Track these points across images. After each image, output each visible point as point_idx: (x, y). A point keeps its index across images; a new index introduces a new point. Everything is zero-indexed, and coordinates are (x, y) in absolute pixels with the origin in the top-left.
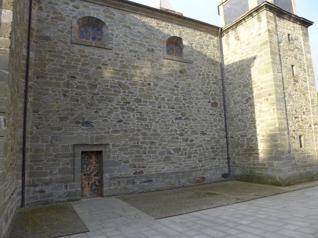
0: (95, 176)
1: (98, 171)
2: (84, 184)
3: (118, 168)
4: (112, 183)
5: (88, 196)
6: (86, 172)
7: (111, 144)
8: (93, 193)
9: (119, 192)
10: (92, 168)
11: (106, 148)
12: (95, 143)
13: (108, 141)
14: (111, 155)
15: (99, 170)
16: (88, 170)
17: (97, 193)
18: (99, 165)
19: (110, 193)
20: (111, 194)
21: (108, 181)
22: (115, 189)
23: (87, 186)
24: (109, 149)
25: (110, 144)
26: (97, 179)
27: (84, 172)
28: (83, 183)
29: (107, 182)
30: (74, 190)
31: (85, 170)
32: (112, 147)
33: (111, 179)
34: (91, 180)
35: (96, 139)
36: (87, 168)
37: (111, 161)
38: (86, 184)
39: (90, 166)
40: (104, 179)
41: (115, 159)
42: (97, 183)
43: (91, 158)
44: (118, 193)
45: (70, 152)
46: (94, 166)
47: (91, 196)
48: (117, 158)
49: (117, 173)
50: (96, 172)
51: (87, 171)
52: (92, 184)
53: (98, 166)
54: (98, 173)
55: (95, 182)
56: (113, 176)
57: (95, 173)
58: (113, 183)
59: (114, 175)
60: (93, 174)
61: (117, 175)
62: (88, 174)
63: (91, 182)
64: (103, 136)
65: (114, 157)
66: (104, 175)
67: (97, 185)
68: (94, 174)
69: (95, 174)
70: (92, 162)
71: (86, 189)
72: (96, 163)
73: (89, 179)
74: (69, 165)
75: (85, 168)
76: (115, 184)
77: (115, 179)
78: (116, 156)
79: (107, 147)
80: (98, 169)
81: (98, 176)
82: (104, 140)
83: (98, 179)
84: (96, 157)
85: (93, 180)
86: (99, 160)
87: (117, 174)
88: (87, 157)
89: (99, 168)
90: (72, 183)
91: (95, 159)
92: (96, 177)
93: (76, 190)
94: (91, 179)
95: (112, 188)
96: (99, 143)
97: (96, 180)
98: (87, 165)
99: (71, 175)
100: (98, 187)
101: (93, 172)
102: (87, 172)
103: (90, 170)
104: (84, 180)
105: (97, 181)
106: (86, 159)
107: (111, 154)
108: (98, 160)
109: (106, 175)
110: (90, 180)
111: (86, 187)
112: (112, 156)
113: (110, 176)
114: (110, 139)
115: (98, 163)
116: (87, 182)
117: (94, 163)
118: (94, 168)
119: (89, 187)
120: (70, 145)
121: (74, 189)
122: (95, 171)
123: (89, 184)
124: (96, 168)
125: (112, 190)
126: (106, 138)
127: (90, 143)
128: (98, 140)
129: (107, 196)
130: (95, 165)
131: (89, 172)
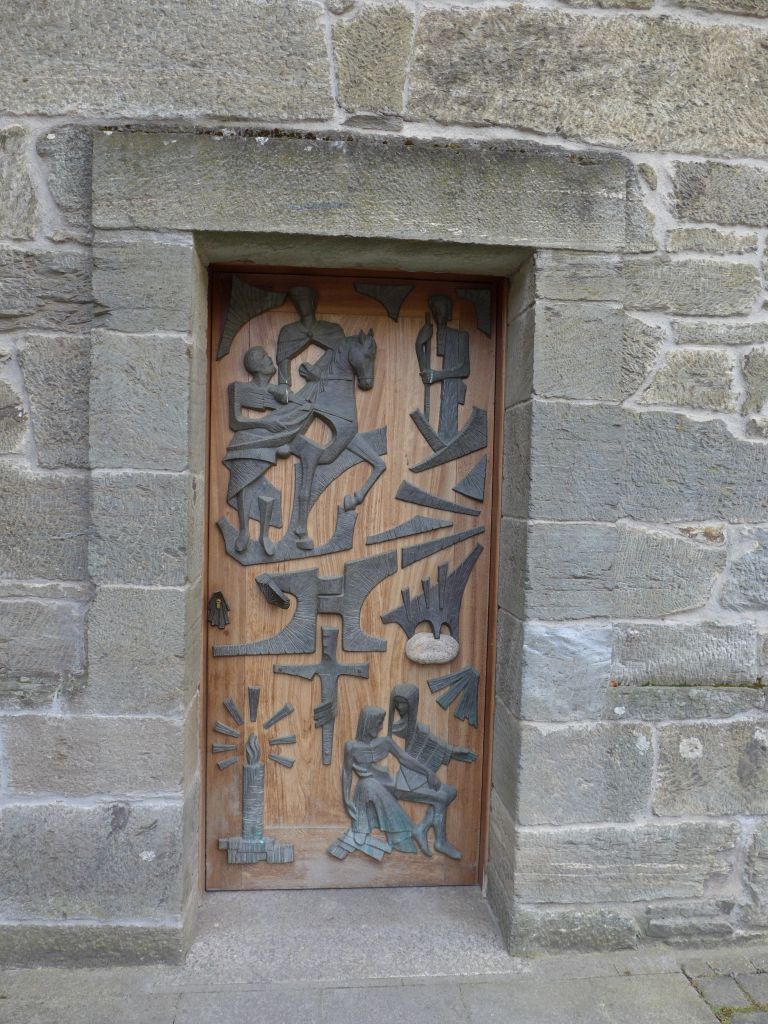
0: (409, 618)
1: (450, 558)
2: (265, 712)
3: (748, 549)
4: (644, 764)
5: (318, 870)
6: (293, 567)
7: (662, 165)
8: (377, 845)
9: (734, 891)
10: (382, 513)
11: (586, 208)
12: (409, 131)
13: (620, 108)
14: (653, 337)
15: (468, 547)
16: (319, 527)
17: (431, 842)
18: (466, 482)
19: (616, 898)
20: (628, 914)
21: (591, 725)
22: (691, 843)
23: (308, 745)
24: (631, 232)
25: (652, 161)
26: (438, 665)
27: (268, 559)
28: (254, 697)
29: (578, 738)
30: (87, 806)
31: (275, 537)
32: (679, 211)
33: (633, 705)
34: (363, 674)
35: (427, 63)
36: (303, 504)
37: (648, 425)
38: (286, 712)
39: (345, 484)
40: (533, 689)
41: (717, 400)
42: (431, 718)
43: (360, 377)
44: (726, 907)
45: (40, 246)
46: (408, 495)
47: (358, 871)
48: (738, 388)
49: (733, 619)
50: (426, 569)
51: (306, 550)
52: (368, 728)
53: (450, 497)
54: (451, 585)
55: (404, 705)
56: (671, 659)
57: (409, 580)
58: (669, 757)
59: (679, 639)
60: (388, 595)
61: (723, 651)
62: (323, 590)
63: (352, 698)
64: (544, 32)
65: (696, 370)
66: (535, 627)
67: (432, 745)
68: (396, 603)
69: (415, 593)
70: (380, 437)
71: (287, 777)
72: (425, 453)
73: (327, 658)
74: (24, 440)
75: (287, 508)
76: (685, 777)
77: (694, 707)
78: (732, 355)
79: (608, 196)
80: (457, 540)
81: (452, 627)
82: (553, 95)
83: (454, 661)
84: (436, 364)
85: (388, 678)
86: (478, 417)
87: (728, 631)
88: (312, 355)
89: (469, 524)
90: (55, 710)
91: (413, 400)
92: (426, 645)
93: (119, 816)
94: (358, 660)
95: (638, 824)
96: (475, 136)
97: (419, 680)
98: (313, 468)
99: (54, 593)
100: (442, 774)
101: (383, 567)
102: (308, 565)
103: (342, 541)
104: (268, 663)
105: (433, 687)
106: (298, 384)
107: (650, 320)
108: (464, 415)
109: (567, 631)
110: (348, 673)
111: (286, 753)
112: (667, 349)
113: (627, 646)
114: (646, 82)
115: (460, 451)
116: (305, 698)
117: (406, 447)
118: (408, 512)
119: (326, 759)
120: (36, 127)
121: (77, 792)
122: (411, 558)
123: (325, 715)
124: (426, 512)
125: (647, 855)
126: (588, 74)
127: (337, 122)
128: (455, 78)
129: (565, 939)
130: (415, 481)
131: (330, 569)
